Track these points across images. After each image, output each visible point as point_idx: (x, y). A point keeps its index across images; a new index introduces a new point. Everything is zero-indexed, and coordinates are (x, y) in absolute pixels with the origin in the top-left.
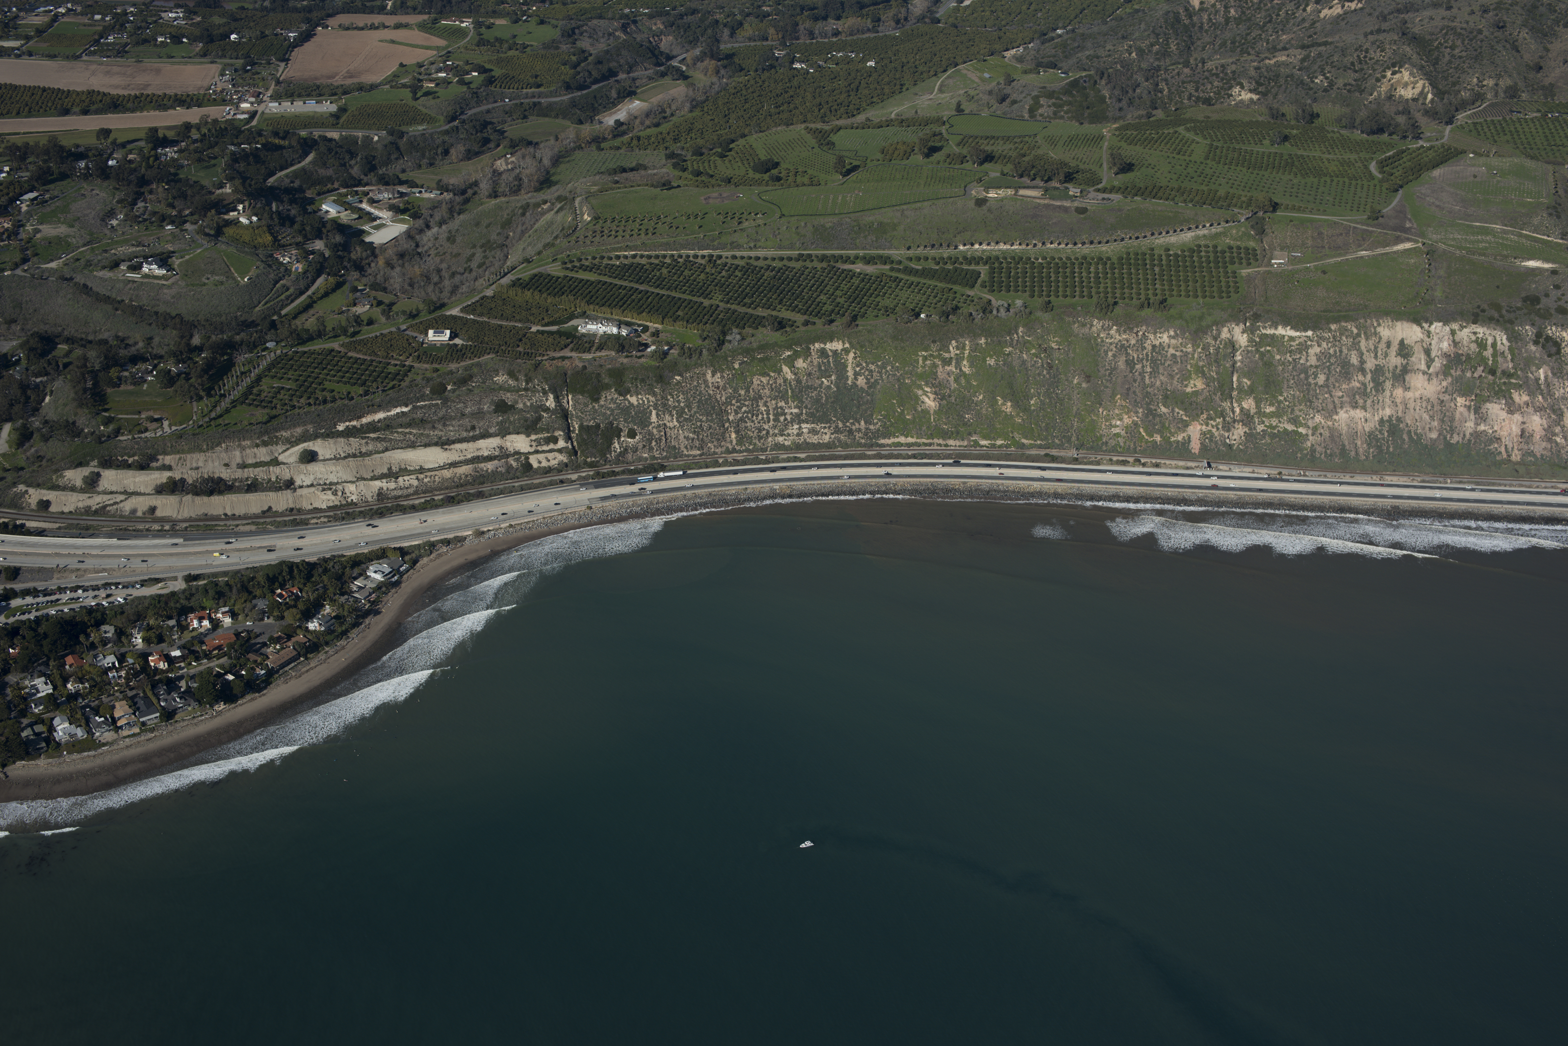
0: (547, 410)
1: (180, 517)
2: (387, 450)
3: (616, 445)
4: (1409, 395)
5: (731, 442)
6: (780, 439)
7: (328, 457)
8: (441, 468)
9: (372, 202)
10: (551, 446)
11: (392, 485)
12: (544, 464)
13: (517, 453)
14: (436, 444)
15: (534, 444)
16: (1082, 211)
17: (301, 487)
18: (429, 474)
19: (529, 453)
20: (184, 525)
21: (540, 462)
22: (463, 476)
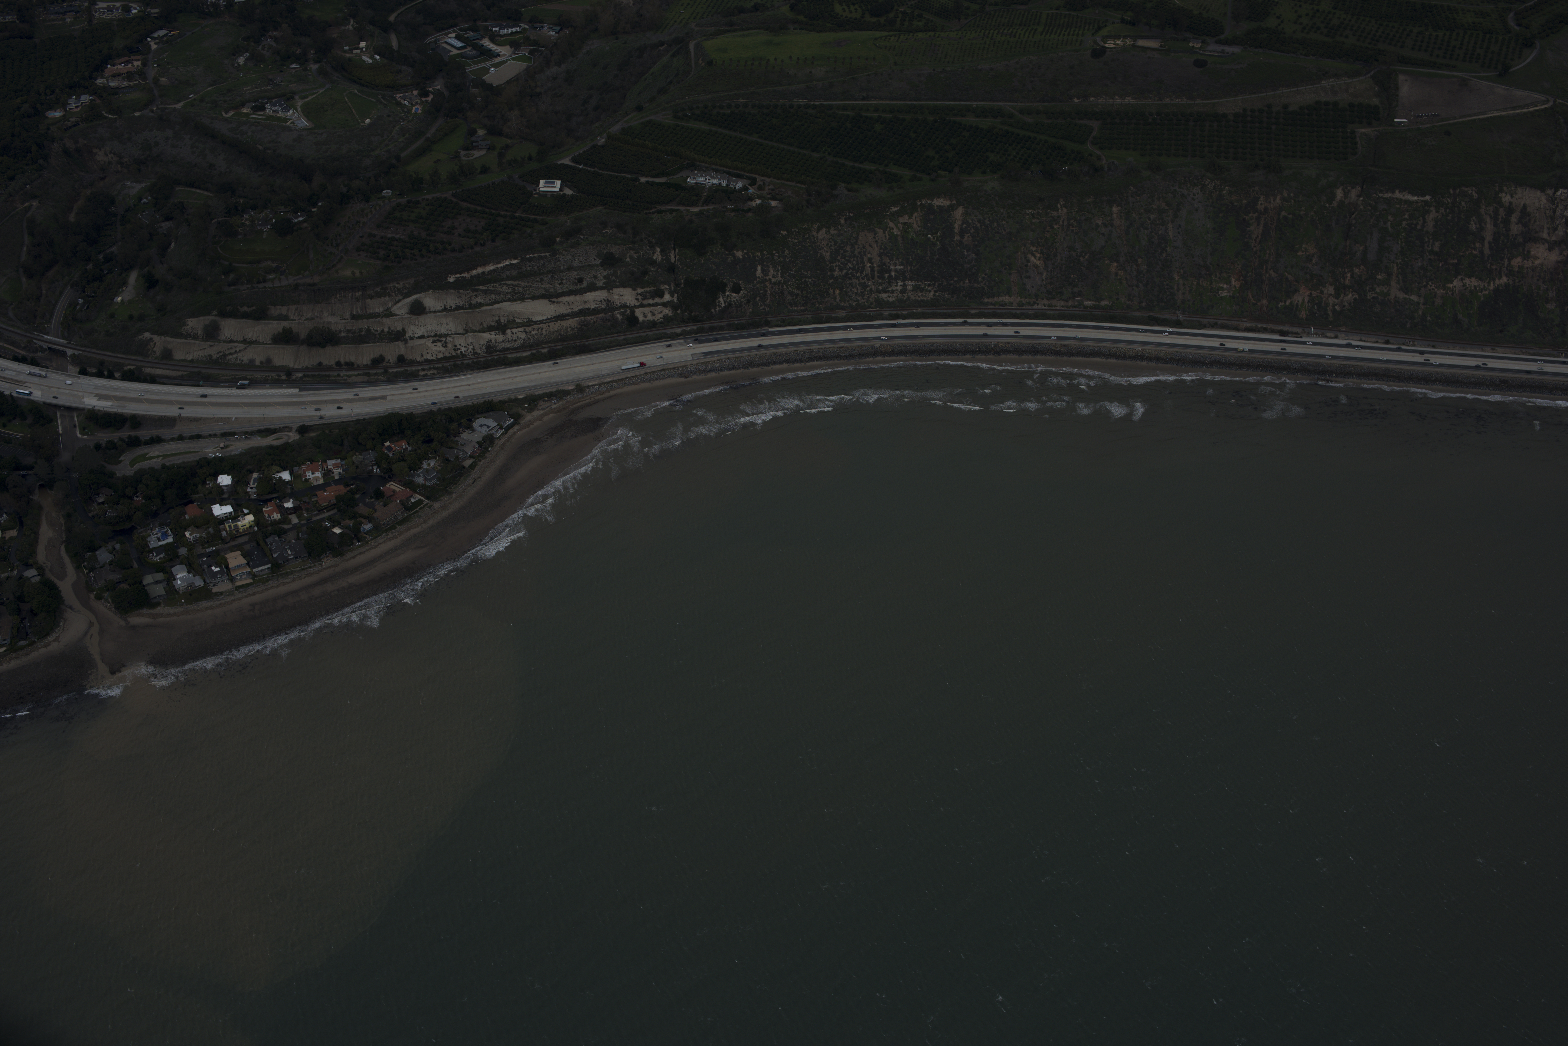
0: (653, 263)
1: (296, 367)
2: (496, 302)
3: (721, 300)
4: (1528, 264)
5: (835, 298)
6: (884, 296)
7: (439, 308)
8: (549, 321)
9: (493, 38)
10: (657, 300)
11: (501, 337)
12: (650, 317)
13: (624, 306)
14: (544, 297)
15: (640, 298)
16: (1200, 64)
17: (412, 338)
18: (536, 326)
19: (635, 307)
20: (300, 375)
21: (645, 316)
22: (569, 329)
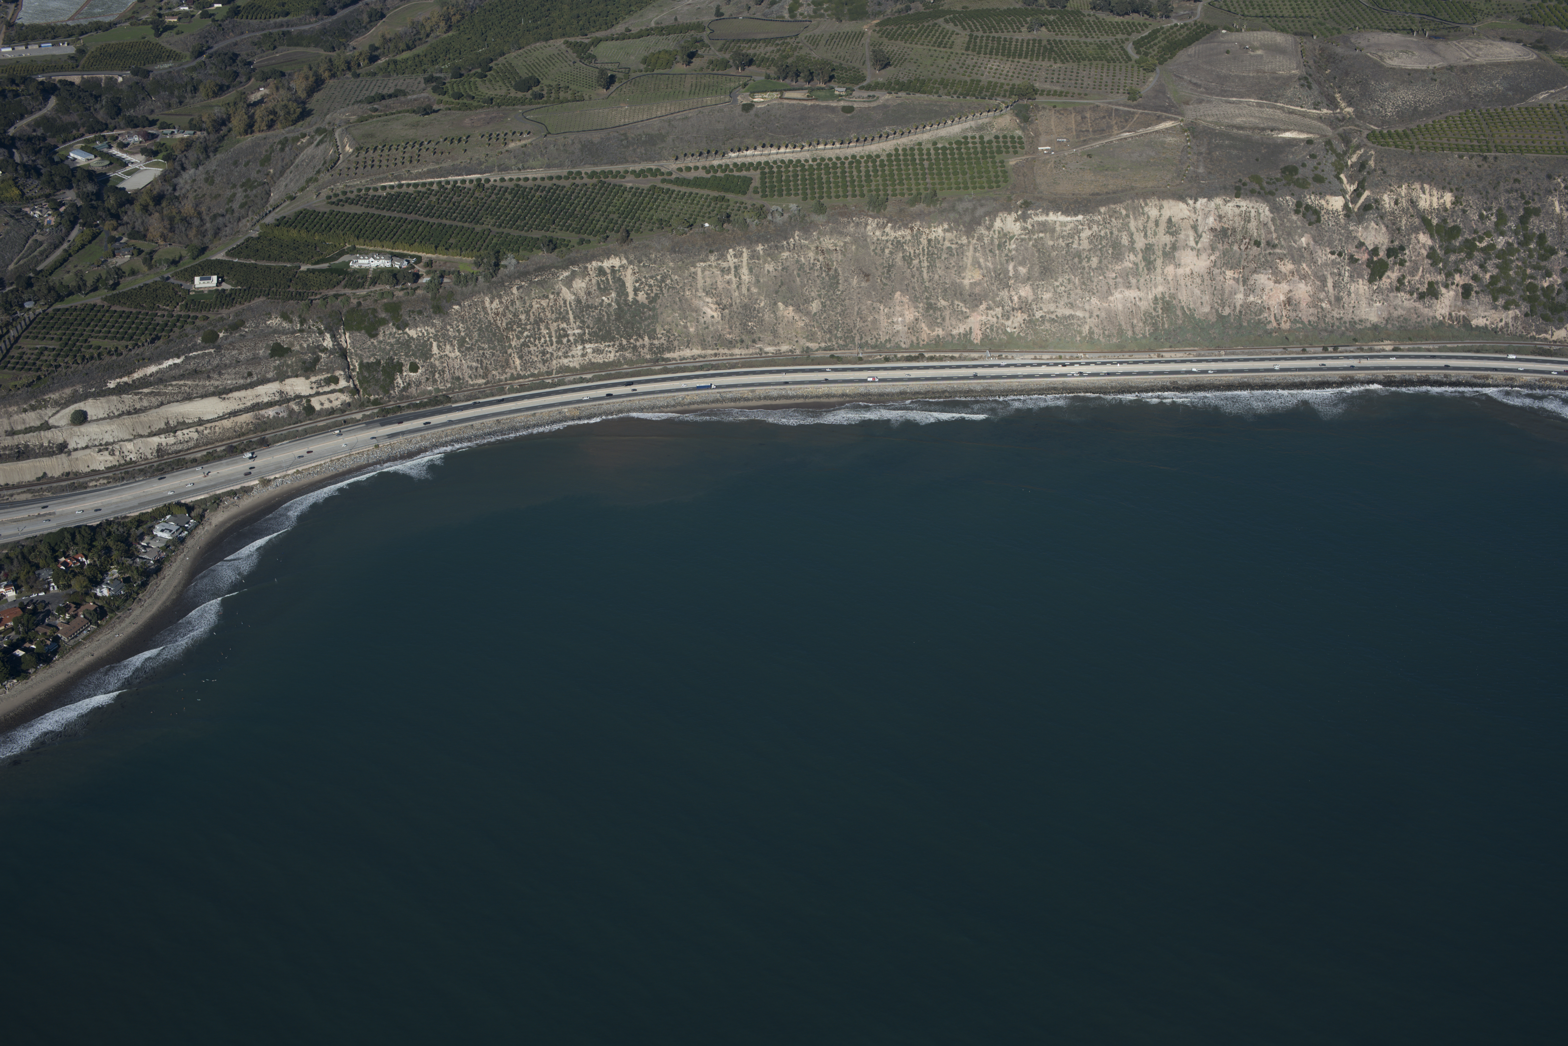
0: (325, 350)
2: (162, 404)
3: (399, 381)
4: (1180, 271)
5: (516, 368)
6: (565, 361)
7: (101, 416)
8: (221, 418)
9: (123, 146)
10: (333, 387)
11: (171, 440)
12: (327, 405)
13: (298, 397)
14: (213, 394)
15: (314, 386)
16: (848, 110)
17: (76, 450)
18: (208, 425)
19: (311, 396)
21: (322, 404)
22: (244, 425)
